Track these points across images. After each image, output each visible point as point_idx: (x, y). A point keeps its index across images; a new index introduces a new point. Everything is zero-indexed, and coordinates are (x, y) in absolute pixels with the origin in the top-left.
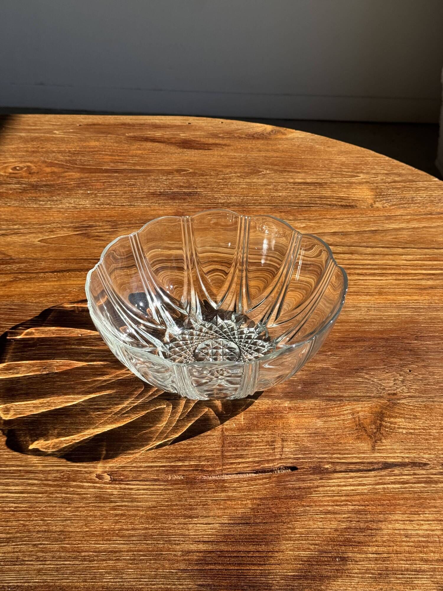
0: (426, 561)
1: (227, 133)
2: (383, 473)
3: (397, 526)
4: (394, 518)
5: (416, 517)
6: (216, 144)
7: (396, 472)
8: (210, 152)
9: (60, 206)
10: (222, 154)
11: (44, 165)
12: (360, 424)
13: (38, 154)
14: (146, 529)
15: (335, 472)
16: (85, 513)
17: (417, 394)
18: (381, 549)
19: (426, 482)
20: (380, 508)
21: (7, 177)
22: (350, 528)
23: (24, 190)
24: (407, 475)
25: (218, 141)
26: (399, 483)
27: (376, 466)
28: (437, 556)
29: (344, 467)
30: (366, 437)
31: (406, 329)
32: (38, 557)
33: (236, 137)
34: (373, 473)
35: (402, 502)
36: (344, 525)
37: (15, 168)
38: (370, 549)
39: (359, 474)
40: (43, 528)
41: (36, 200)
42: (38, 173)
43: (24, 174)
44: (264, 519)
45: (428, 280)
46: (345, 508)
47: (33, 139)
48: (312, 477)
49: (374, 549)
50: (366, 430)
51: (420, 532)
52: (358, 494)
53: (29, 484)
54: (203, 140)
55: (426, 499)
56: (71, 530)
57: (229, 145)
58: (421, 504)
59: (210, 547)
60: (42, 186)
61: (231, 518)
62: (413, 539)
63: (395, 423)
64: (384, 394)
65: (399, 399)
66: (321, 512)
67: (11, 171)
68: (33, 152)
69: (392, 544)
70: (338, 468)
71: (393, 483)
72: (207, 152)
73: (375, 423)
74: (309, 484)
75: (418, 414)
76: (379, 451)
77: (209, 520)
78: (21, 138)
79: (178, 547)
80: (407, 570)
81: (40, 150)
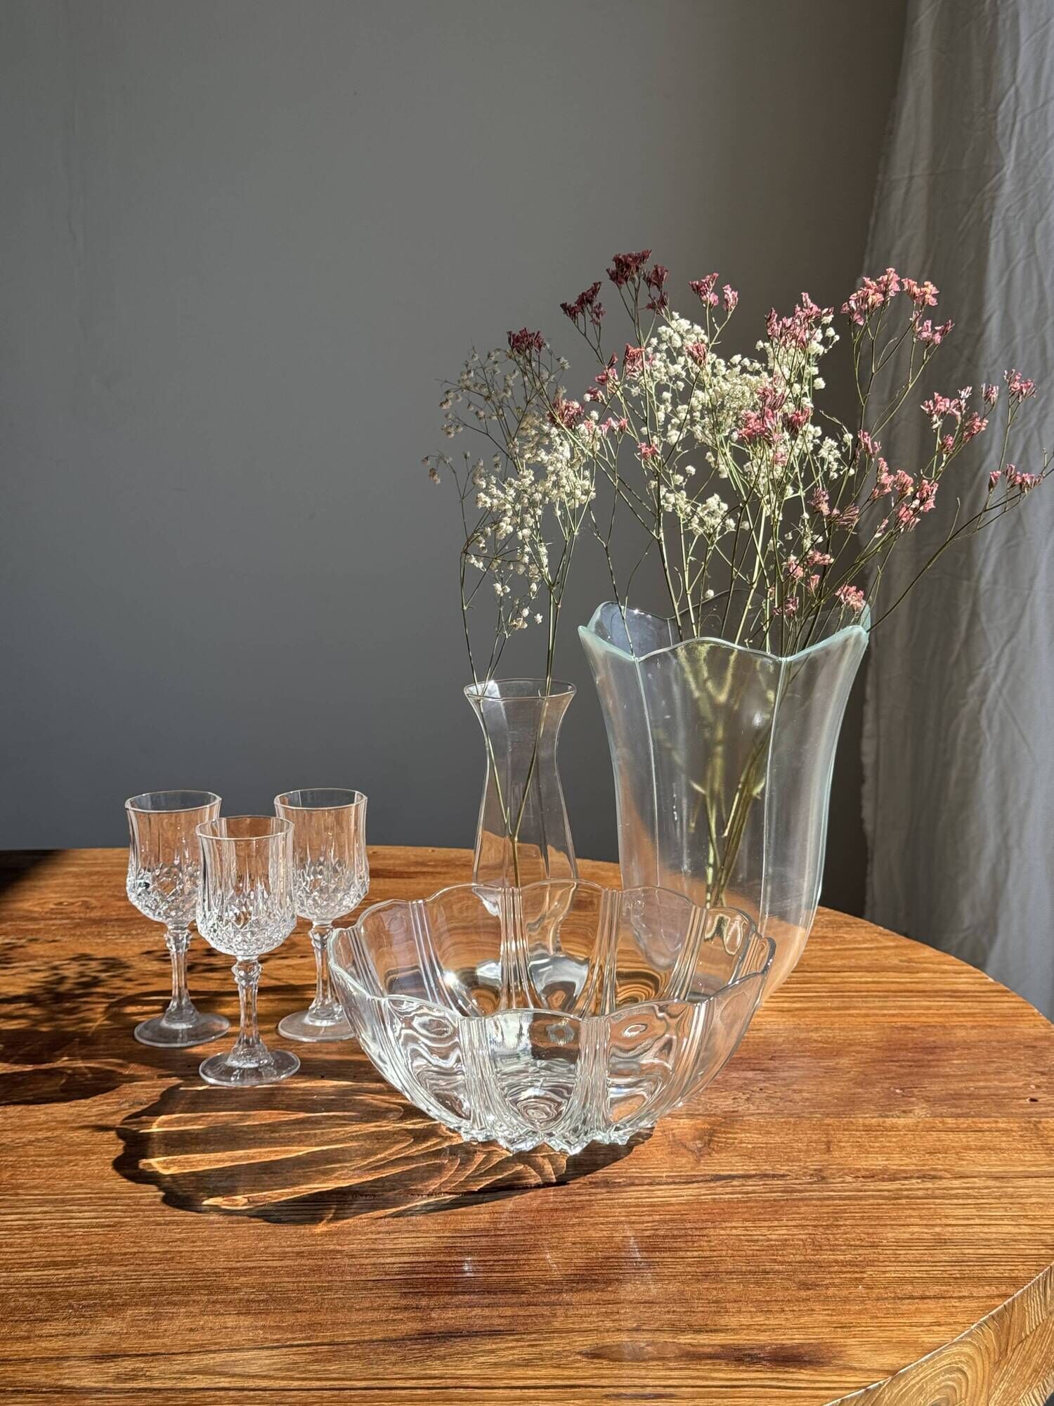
0: (782, 1263)
1: (443, 861)
2: (712, 1184)
3: (734, 1232)
4: (729, 1225)
5: (766, 1224)
6: (423, 873)
7: (735, 1183)
8: (412, 880)
9: (145, 940)
10: (434, 882)
11: (110, 900)
12: (675, 1141)
13: (100, 889)
14: (313, 1245)
15: (633, 1184)
16: (206, 1234)
17: (772, 1111)
18: (708, 1254)
19: (782, 1192)
20: (705, 1217)
21: (47, 913)
22: (657, 1236)
23: (77, 926)
24: (751, 1186)
25: (425, 869)
26: (739, 1193)
27: (700, 1179)
28: (799, 1258)
29: (647, 1181)
30: (684, 1151)
31: (755, 1050)
32: (127, 1276)
33: (458, 866)
34: (695, 1185)
35: (745, 1210)
36: (647, 1233)
37: (61, 904)
38: (689, 1254)
39: (672, 1187)
40: (135, 1250)
41: (99, 935)
42: (102, 907)
43: (76, 910)
44: (512, 1230)
45: (794, 1002)
46: (647, 1218)
47: (91, 874)
48: (594, 1191)
49: (696, 1254)
50: (685, 1147)
51: (773, 1237)
52: (671, 1204)
53: (107, 1211)
54: (397, 869)
55: (782, 1207)
56: (182, 1249)
57: (445, 873)
58: (776, 1211)
59: (422, 1259)
60: (111, 921)
61: (456, 1231)
62: (760, 1243)
63: (735, 1139)
64: (719, 1112)
65: (742, 1116)
66: (610, 1223)
67: (53, 906)
68: (93, 886)
69: (725, 1248)
70: (637, 1182)
71: (727, 1193)
72: (407, 881)
73: (700, 1138)
74: (588, 1198)
75: (773, 1130)
76: (706, 1164)
77: (420, 1235)
78: (70, 872)
79: (367, 1261)
80: (750, 1272)
81: (105, 884)
